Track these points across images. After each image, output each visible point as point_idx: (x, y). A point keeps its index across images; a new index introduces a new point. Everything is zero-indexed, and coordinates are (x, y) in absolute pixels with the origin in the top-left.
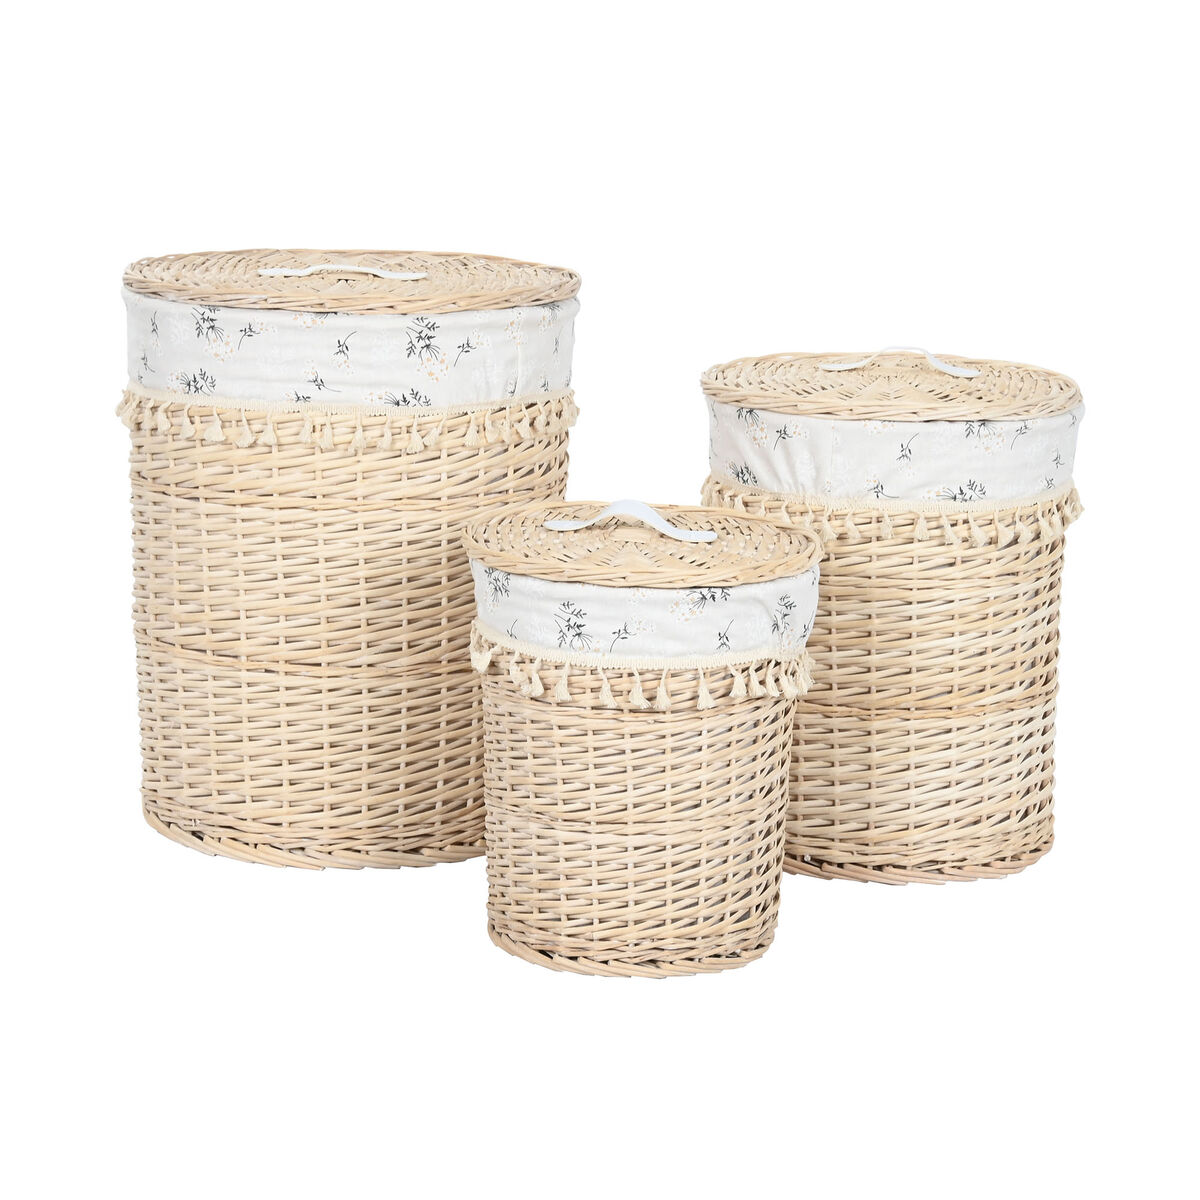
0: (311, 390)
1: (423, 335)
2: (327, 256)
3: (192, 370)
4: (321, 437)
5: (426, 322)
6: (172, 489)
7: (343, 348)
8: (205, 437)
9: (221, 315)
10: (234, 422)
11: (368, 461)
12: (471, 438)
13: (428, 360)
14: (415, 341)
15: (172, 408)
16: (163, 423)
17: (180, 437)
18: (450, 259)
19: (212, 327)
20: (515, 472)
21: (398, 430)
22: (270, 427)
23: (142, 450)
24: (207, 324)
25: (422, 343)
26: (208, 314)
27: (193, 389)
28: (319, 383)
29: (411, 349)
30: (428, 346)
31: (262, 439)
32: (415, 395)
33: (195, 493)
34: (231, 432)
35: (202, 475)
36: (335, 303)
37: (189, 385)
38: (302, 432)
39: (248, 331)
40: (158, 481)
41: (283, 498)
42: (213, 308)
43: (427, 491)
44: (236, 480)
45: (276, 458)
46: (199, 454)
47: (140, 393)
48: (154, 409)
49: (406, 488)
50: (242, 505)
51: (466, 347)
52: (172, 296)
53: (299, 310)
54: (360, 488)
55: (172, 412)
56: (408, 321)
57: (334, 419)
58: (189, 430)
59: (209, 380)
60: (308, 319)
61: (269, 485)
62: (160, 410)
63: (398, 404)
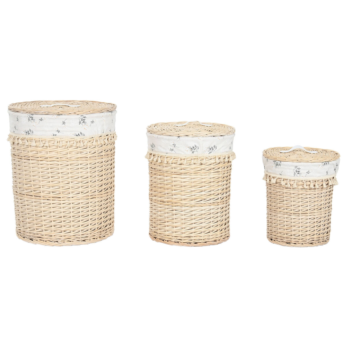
0: (57, 133)
1: (83, 119)
2: (55, 102)
3: (27, 129)
4: (59, 144)
5: (83, 116)
6: (23, 158)
7: (64, 123)
8: (31, 145)
9: (34, 116)
10: (38, 141)
11: (70, 149)
12: (94, 143)
13: (84, 125)
14: (81, 121)
15: (23, 138)
16: (20, 142)
17: (25, 145)
18: (84, 102)
19: (32, 119)
20: (104, 151)
21: (77, 142)
22: (47, 142)
23: (14, 149)
24: (31, 118)
25: (83, 121)
26: (31, 116)
27: (28, 134)
28: (59, 131)
29: (80, 123)
30: (84, 122)
31: (45, 145)
32: (81, 133)
33: (29, 158)
34: (38, 144)
35: (30, 154)
36: (62, 113)
37: (27, 133)
38: (55, 143)
39: (41, 120)
40: (19, 156)
41: (50, 159)
42: (32, 114)
43: (85, 156)
44: (39, 155)
45: (49, 149)
46: (30, 149)
47: (14, 135)
48: (18, 139)
49: (79, 155)
50: (41, 161)
51: (92, 122)
52: (22, 112)
53: (54, 114)
54: (69, 156)
55: (22, 139)
56: (79, 116)
57: (62, 140)
58: (27, 144)
59: (32, 131)
60: (56, 116)
61: (47, 156)
62: (20, 139)
63: (77, 136)
